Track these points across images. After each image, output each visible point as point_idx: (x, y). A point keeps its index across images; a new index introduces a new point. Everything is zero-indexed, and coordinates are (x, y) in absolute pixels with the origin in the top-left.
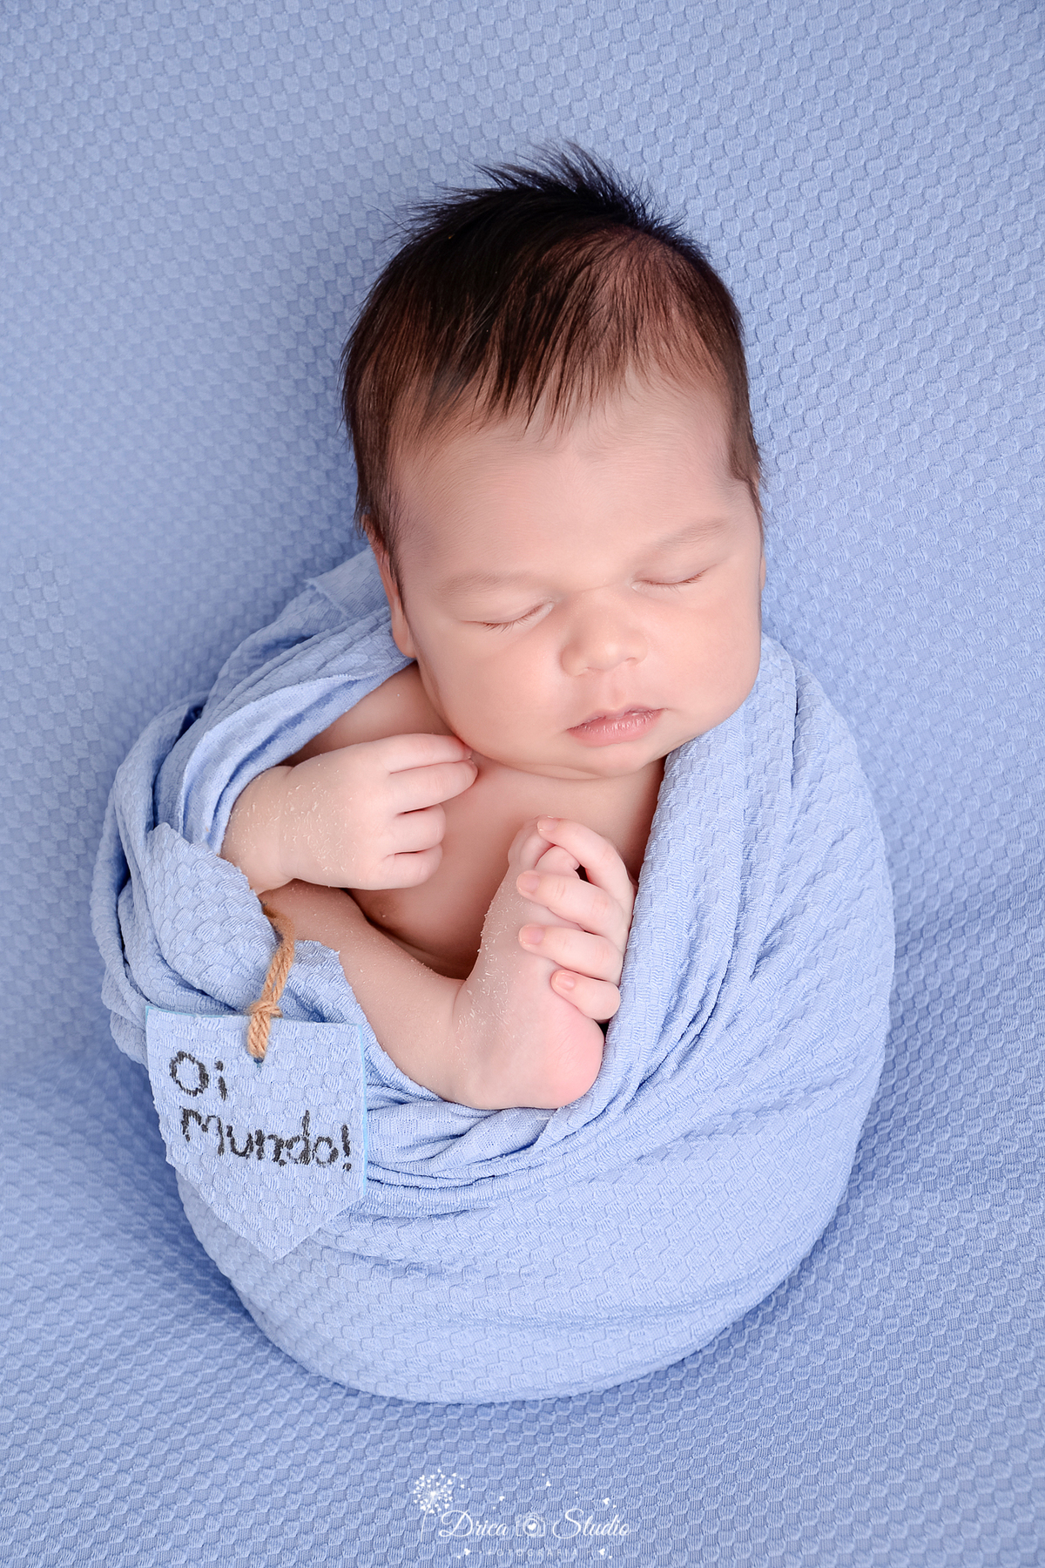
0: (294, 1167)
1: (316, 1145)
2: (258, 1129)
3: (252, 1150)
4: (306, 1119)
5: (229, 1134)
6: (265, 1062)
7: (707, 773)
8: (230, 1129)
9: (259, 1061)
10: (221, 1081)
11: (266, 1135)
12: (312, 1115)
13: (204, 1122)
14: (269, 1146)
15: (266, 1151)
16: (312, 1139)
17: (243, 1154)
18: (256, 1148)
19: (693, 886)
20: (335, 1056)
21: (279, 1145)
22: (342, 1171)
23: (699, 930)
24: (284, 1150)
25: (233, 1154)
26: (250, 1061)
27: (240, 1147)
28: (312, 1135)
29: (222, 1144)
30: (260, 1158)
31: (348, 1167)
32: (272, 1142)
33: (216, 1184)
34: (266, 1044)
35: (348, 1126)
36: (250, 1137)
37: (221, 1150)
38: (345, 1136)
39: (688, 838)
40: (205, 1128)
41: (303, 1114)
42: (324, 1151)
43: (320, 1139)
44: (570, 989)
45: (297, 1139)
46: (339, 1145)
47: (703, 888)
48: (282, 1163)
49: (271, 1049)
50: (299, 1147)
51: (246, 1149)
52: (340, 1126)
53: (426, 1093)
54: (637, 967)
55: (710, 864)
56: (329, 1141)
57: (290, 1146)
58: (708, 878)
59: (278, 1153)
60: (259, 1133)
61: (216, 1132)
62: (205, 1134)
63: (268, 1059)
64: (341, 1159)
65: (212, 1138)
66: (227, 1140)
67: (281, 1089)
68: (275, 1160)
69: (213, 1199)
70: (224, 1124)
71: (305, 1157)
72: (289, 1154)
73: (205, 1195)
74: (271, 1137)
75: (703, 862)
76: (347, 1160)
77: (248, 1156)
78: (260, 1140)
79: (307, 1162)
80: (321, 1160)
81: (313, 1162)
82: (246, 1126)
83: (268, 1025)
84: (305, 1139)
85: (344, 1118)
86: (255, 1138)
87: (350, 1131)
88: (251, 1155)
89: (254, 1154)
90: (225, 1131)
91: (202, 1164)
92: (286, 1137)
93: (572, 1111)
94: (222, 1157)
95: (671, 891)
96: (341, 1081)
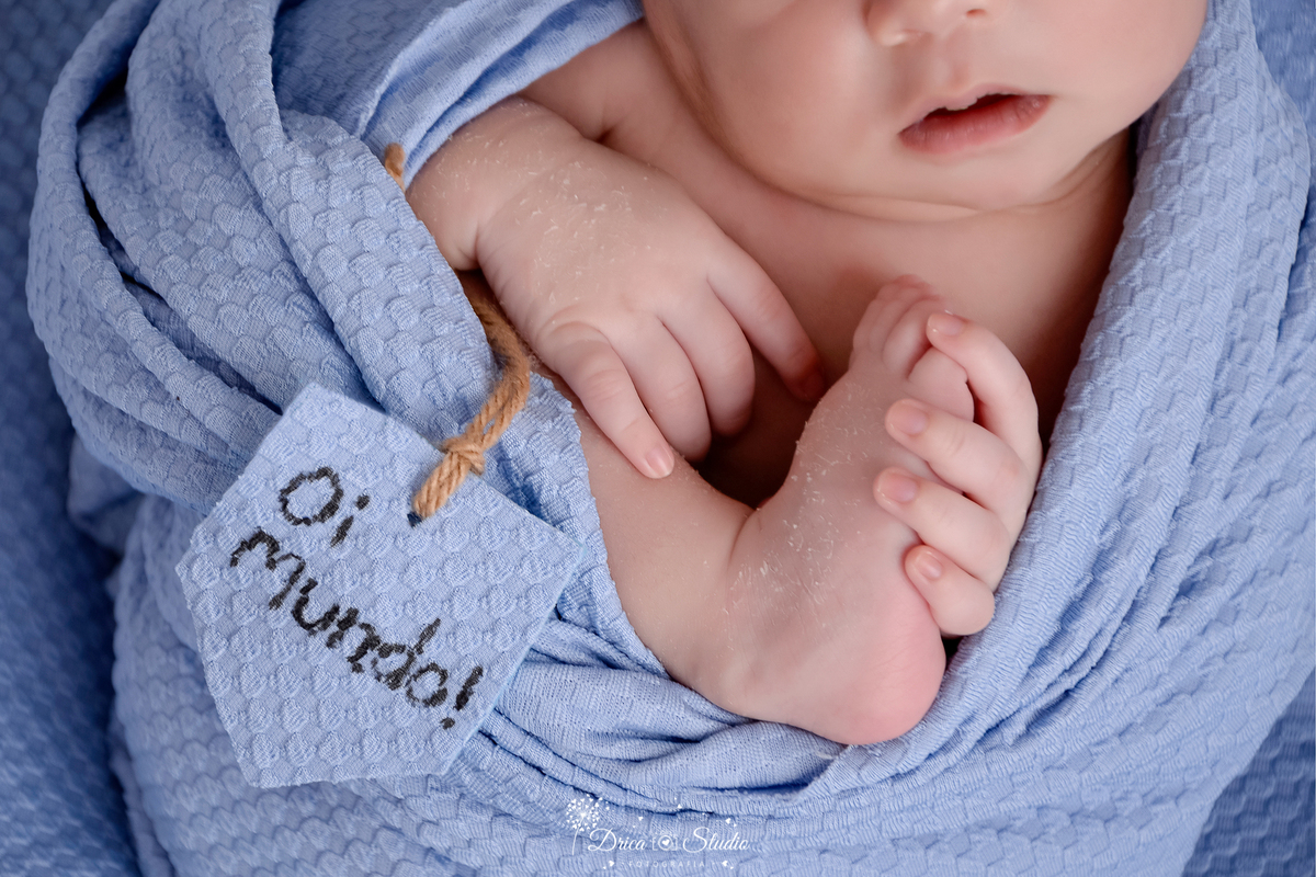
0: (372, 681)
1: (422, 671)
2: (355, 606)
3: (325, 627)
4: (430, 631)
5: (306, 590)
6: (423, 525)
7: (1183, 295)
8: (312, 584)
9: (414, 519)
10: (348, 523)
11: (362, 619)
12: (442, 630)
13: (276, 556)
14: (355, 637)
15: (346, 642)
16: (421, 661)
17: (308, 627)
18: (334, 628)
19: (1126, 467)
20: (526, 570)
21: (371, 642)
22: (437, 724)
23: (1119, 536)
24: (372, 654)
25: (290, 617)
26: (404, 511)
27: (312, 613)
28: (426, 655)
29: (282, 595)
30: (330, 644)
31: (448, 723)
32: (363, 634)
33: (236, 640)
34: (443, 503)
35: (485, 671)
36: (336, 609)
37: (276, 602)
38: (471, 681)
39: (1139, 393)
40: (271, 564)
41: (431, 621)
42: (430, 683)
43: (433, 667)
44: (932, 579)
45: (400, 649)
46: (454, 689)
47: (1140, 474)
48: (358, 669)
49: (443, 513)
50: (396, 661)
51: (318, 621)
52: (473, 665)
53: (651, 660)
54: (1030, 575)
55: (1159, 439)
56: (444, 675)
57: (385, 652)
58: (1152, 460)
59: (362, 651)
60: (353, 614)
61: (286, 576)
62: (266, 571)
63: (429, 524)
64: (446, 709)
65: (276, 580)
66: (294, 595)
67: (423, 571)
68: (352, 659)
69: (215, 657)
70: (309, 573)
71: (395, 679)
72: (374, 662)
73: (208, 645)
74: (366, 626)
75: (1151, 433)
76: (453, 714)
77: (314, 633)
78: (347, 623)
79: (394, 685)
80: (415, 694)
81: (402, 690)
82: (340, 593)
83: (462, 479)
84: (411, 656)
85: (485, 658)
86: (341, 615)
87: (482, 680)
88: (319, 634)
89: (323, 636)
90: (302, 583)
91: (230, 603)
92: (389, 638)
93: (870, 756)
94: (272, 613)
95: (1100, 469)
96: (513, 607)
